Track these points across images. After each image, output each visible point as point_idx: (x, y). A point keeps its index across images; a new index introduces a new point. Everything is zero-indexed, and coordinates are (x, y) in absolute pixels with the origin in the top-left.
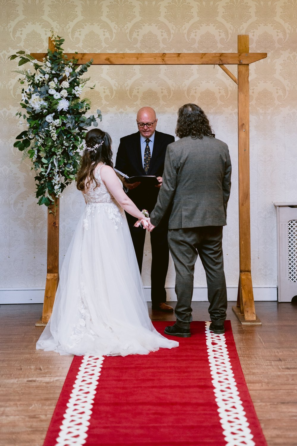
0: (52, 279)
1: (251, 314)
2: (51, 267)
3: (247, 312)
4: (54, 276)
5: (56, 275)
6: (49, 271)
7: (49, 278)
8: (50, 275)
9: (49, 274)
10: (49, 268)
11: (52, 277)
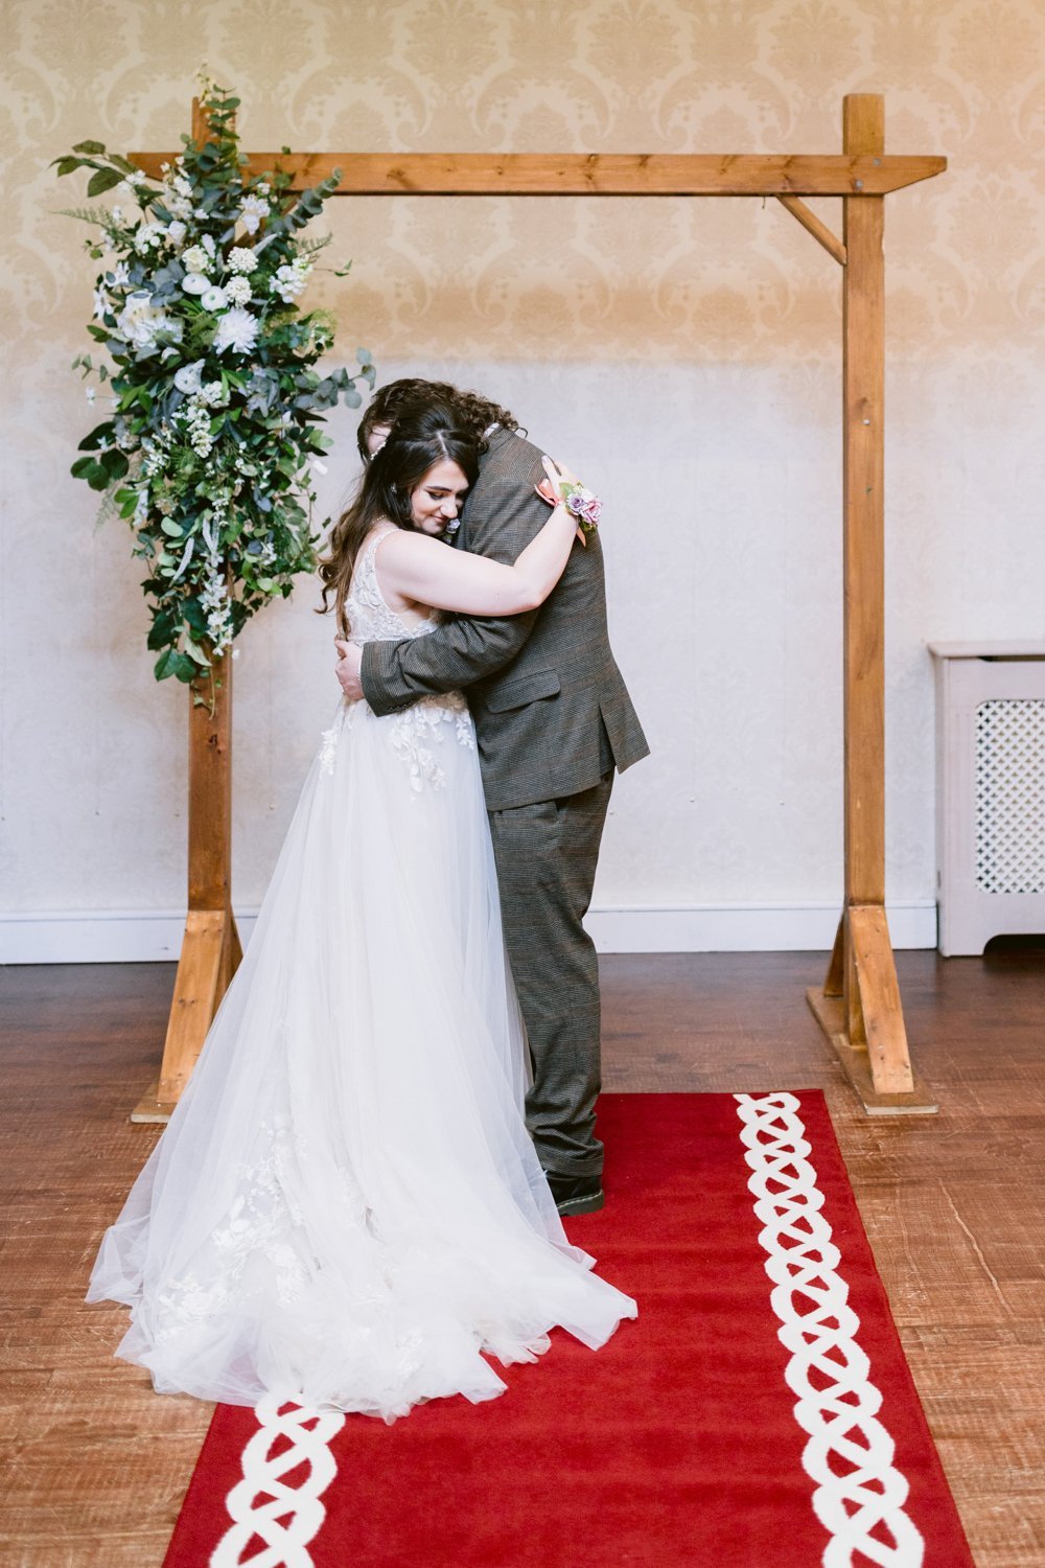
0: (205, 931)
1: (894, 1068)
2: (201, 888)
3: (882, 1058)
4: (213, 921)
5: (218, 918)
6: (196, 903)
7: (193, 928)
8: (199, 917)
9: (195, 914)
10: (194, 892)
11: (205, 927)
